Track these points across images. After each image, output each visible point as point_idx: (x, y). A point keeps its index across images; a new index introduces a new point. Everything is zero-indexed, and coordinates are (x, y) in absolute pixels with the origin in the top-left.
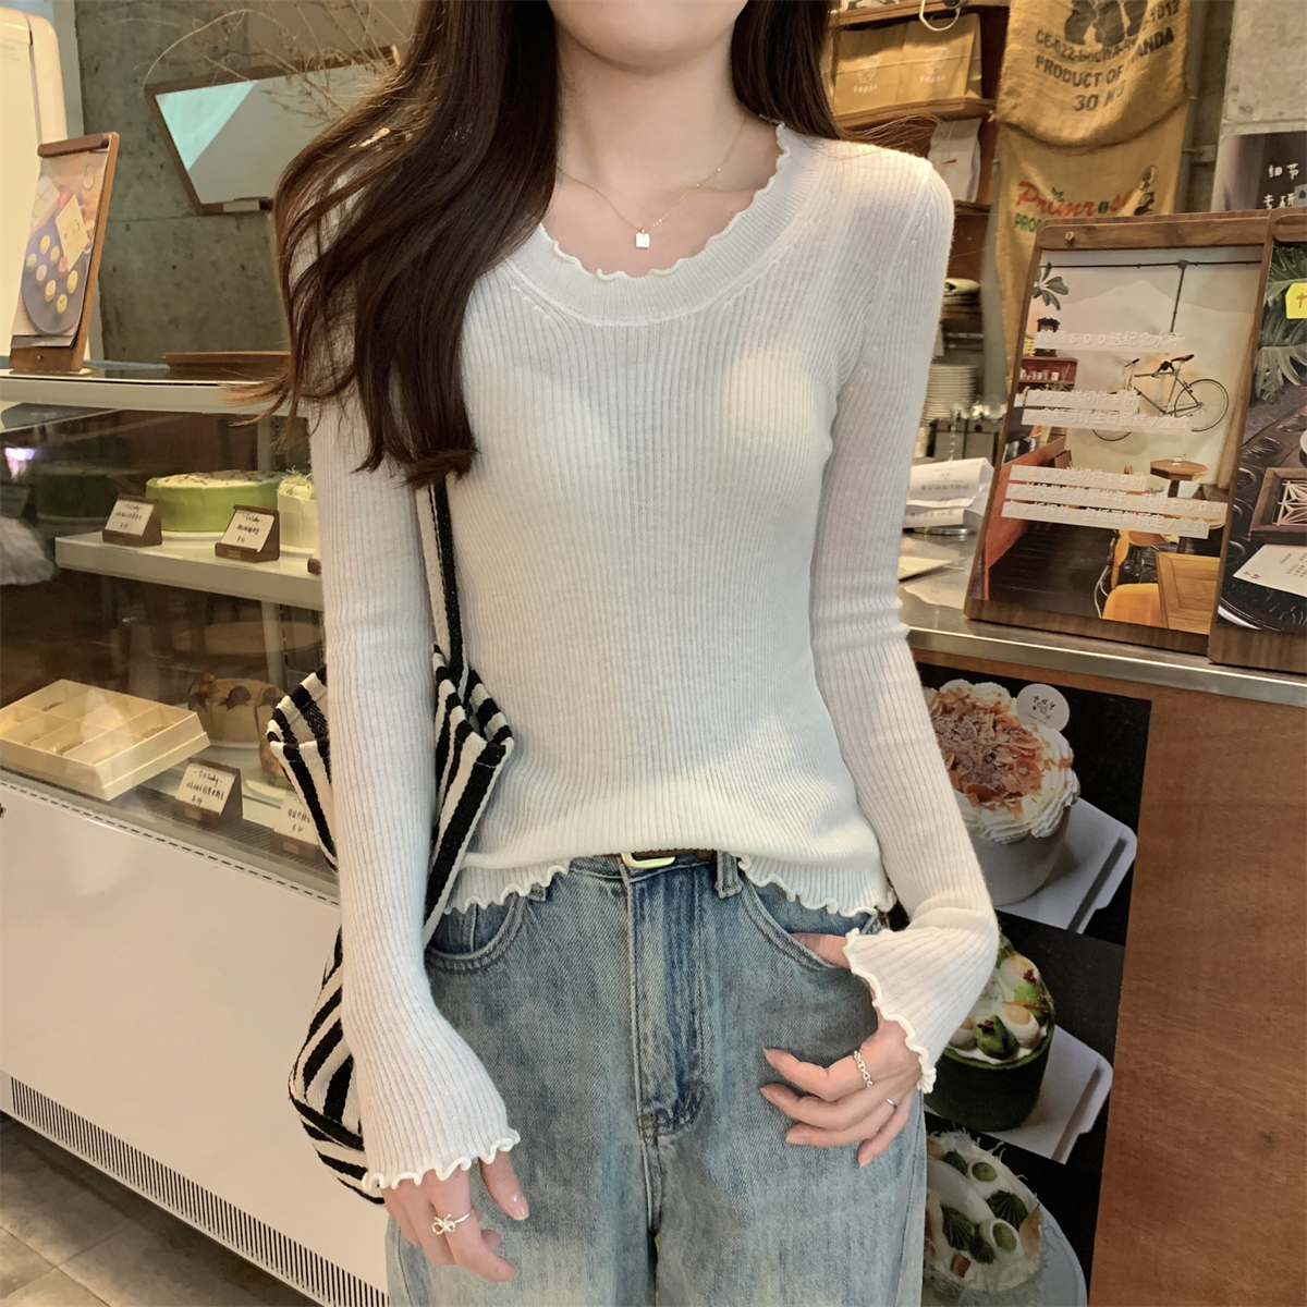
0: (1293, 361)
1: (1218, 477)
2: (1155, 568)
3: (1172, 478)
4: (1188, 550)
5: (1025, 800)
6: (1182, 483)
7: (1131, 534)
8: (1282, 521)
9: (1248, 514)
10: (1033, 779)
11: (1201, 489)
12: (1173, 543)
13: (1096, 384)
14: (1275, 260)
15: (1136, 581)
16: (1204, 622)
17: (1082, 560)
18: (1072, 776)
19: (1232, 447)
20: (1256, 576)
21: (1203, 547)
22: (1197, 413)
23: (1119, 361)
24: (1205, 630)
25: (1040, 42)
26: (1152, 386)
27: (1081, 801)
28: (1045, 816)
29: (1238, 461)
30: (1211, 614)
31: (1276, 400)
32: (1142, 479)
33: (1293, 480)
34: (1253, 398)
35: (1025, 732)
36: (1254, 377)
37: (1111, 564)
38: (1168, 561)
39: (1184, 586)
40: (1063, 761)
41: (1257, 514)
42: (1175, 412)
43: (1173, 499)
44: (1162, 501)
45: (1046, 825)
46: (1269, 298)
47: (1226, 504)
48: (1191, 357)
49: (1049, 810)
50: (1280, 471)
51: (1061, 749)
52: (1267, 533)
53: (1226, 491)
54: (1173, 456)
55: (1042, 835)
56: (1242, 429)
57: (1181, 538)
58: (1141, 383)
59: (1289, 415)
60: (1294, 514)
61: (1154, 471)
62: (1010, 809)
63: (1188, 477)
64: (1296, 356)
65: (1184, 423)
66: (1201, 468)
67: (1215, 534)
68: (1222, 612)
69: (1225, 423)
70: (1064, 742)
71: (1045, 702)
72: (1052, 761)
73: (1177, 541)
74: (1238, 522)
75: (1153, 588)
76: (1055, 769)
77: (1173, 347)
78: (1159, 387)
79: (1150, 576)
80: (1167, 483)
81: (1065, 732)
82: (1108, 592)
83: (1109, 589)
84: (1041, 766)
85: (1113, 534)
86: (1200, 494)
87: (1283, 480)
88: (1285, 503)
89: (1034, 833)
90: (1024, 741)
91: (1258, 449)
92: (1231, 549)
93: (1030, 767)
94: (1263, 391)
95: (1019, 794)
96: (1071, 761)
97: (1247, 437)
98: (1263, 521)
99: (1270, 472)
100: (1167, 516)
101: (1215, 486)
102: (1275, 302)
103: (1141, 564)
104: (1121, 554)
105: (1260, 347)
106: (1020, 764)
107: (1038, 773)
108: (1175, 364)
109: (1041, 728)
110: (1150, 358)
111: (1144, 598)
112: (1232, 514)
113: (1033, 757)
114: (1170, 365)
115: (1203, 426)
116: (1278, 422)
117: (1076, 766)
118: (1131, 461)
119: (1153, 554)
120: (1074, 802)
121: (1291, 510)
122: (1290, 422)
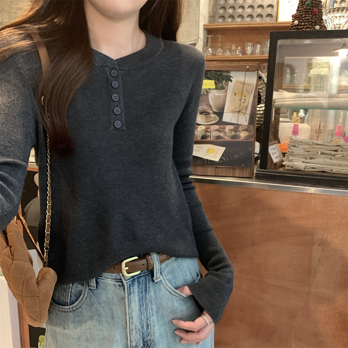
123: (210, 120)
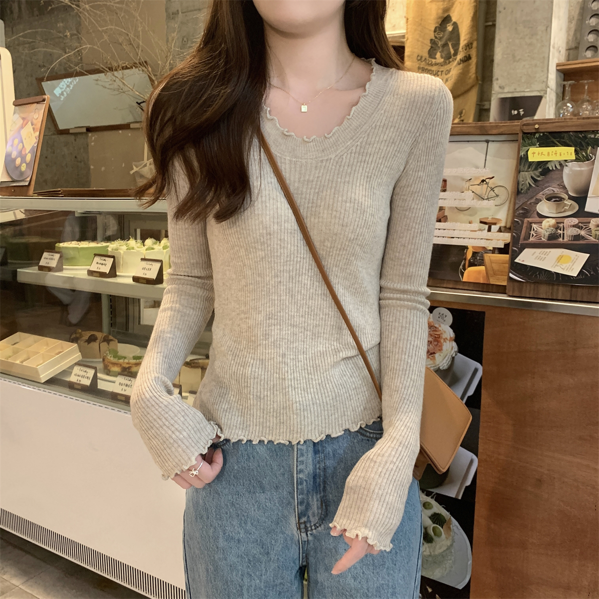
0: (532, 177)
1: (506, 223)
2: (483, 260)
3: (489, 224)
4: (496, 252)
5: (437, 355)
6: (493, 227)
7: (473, 247)
8: (531, 239)
9: (519, 237)
10: (440, 346)
11: (500, 228)
12: (490, 250)
13: (455, 189)
14: (523, 139)
15: (476, 265)
16: (504, 280)
17: (454, 259)
18: (454, 344)
19: (511, 211)
20: (523, 261)
21: (502, 251)
22: (497, 199)
23: (463, 179)
24: (505, 283)
25: (419, 60)
26: (479, 189)
27: (459, 354)
28: (444, 361)
29: (514, 216)
30: (506, 277)
31: (526, 192)
32: (476, 225)
33: (535, 223)
34: (518, 192)
35: (436, 327)
36: (518, 184)
37: (465, 259)
38: (488, 257)
39: (495, 267)
40: (451, 338)
41: (522, 237)
42: (488, 199)
43: (489, 233)
44: (485, 234)
45: (445, 365)
46: (522, 154)
47: (510, 234)
48: (493, 177)
49: (446, 358)
50: (530, 220)
51: (449, 333)
52: (526, 244)
53: (510, 229)
54: (488, 216)
55: (444, 368)
56: (515, 204)
57: (493, 248)
58: (474, 188)
59: (532, 198)
60: (536, 236)
61: (481, 222)
62: (431, 359)
63: (495, 224)
64: (533, 175)
65: (491, 203)
66: (499, 220)
67: (507, 245)
68: (511, 275)
69: (508, 202)
70: (451, 331)
71: (443, 314)
72: (446, 339)
73: (492, 249)
74: (515, 240)
75: (483, 268)
76: (448, 342)
77: (485, 173)
78: (482, 190)
79: (481, 263)
80: (487, 227)
81: (451, 327)
82: (465, 270)
83: (465, 269)
84: (442, 341)
85: (465, 248)
86: (500, 230)
87: (531, 223)
88: (532, 232)
89: (441, 368)
90: (436, 331)
91: (521, 212)
92: (513, 251)
93: (438, 342)
94: (522, 189)
95: (434, 353)
96: (454, 338)
97: (517, 207)
98: (525, 239)
99: (526, 220)
100: (487, 239)
101: (505, 227)
102: (524, 155)
103: (477, 259)
104: (469, 255)
105: (519, 172)
106: (435, 341)
107: (441, 343)
108: (487, 180)
109: (442, 325)
110: (476, 178)
111: (479, 272)
112: (513, 237)
113: (439, 337)
114: (485, 181)
115: (499, 204)
116: (528, 201)
117: (457, 340)
118: (471, 218)
119: (482, 255)
120: (456, 355)
121: (535, 235)
122: (533, 200)
123: (563, 210)
